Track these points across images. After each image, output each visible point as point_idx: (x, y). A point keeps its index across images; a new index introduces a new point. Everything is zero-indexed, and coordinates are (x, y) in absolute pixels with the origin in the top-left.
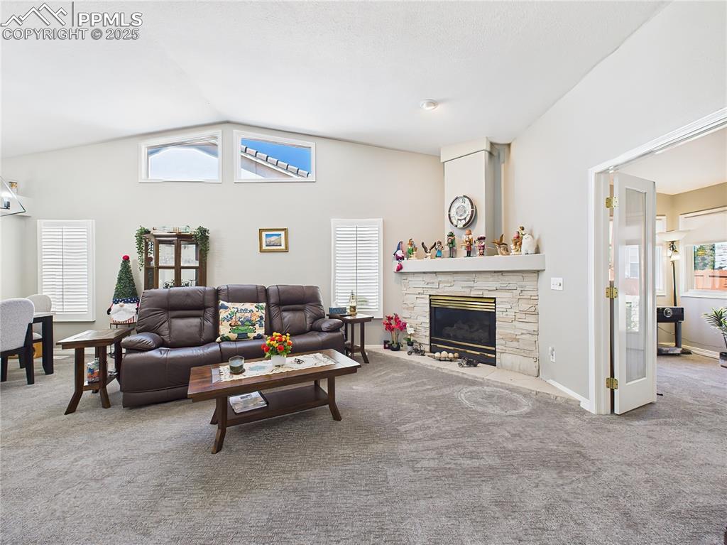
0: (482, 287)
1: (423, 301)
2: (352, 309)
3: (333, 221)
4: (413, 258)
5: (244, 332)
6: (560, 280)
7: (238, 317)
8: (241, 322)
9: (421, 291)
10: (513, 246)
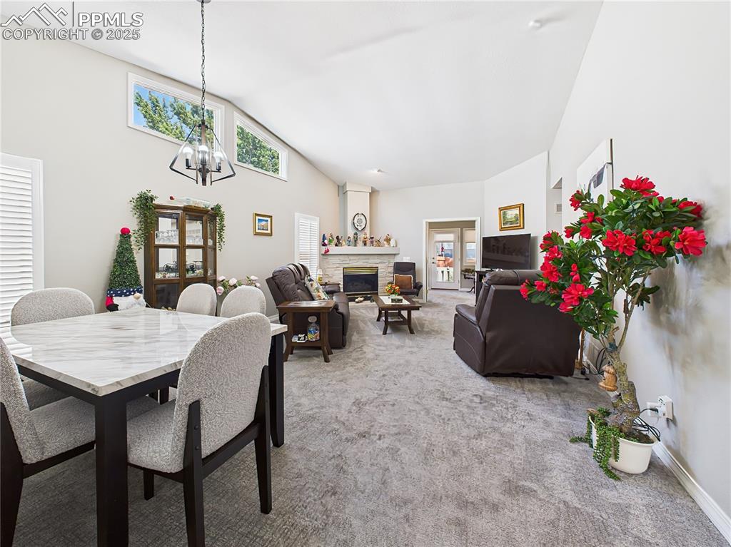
0: (372, 262)
1: (339, 272)
3: (297, 215)
4: (333, 244)
6: (409, 258)
9: (338, 265)
10: (385, 243)
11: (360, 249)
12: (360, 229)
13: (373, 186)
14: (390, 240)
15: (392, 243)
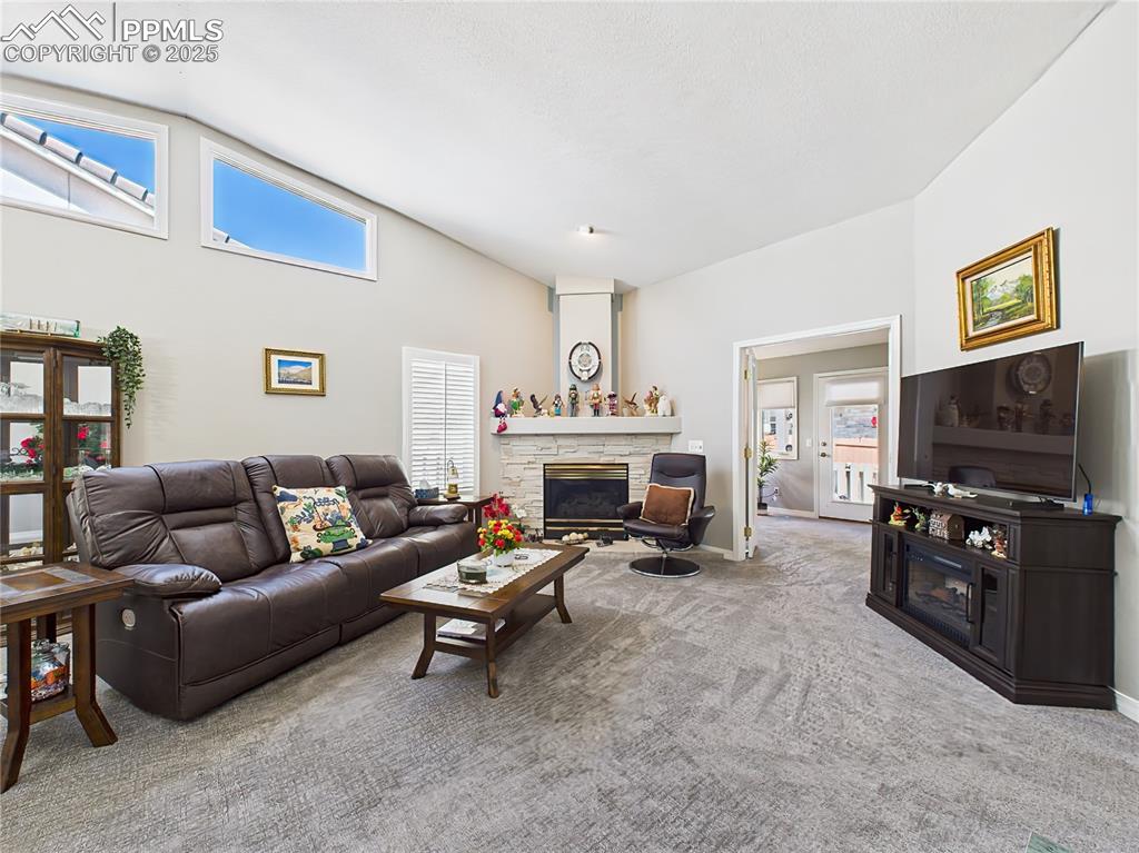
0: (614, 453)
1: (534, 472)
2: (454, 489)
3: (404, 348)
4: (520, 414)
5: (341, 538)
6: (701, 443)
7: (321, 514)
8: (330, 521)
9: (532, 459)
10: (646, 407)
11: (585, 422)
12: (585, 376)
13: (617, 278)
14: (657, 399)
15: (663, 405)
